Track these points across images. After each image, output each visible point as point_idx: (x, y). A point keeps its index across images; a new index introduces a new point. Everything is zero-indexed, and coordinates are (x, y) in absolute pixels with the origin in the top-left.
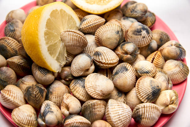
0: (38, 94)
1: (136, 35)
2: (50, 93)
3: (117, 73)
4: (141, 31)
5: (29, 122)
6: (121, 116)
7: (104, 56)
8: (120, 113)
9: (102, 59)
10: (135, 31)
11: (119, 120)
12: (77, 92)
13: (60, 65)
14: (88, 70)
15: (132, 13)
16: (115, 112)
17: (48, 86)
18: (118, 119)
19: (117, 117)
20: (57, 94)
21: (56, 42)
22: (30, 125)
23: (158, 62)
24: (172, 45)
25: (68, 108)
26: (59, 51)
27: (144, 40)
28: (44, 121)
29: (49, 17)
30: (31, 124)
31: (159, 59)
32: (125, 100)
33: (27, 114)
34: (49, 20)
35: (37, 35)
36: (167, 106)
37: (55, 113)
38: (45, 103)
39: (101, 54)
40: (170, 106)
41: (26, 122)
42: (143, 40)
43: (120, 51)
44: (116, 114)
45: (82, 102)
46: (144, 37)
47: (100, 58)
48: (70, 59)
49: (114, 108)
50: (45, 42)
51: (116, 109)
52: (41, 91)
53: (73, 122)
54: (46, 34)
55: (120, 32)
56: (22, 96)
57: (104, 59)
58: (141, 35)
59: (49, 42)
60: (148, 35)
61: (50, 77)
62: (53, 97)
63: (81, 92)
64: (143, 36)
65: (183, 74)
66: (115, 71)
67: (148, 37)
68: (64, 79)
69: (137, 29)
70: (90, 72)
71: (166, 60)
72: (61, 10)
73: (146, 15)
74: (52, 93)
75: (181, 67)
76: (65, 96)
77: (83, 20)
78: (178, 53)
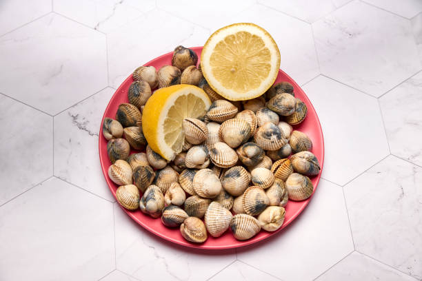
0: (145, 178)
1: (265, 138)
3: (228, 176)
4: (271, 135)
5: (130, 202)
6: (217, 221)
7: (220, 156)
8: (217, 219)
9: (217, 160)
10: (265, 133)
11: (214, 225)
12: (185, 184)
13: (175, 154)
14: (201, 165)
17: (158, 170)
19: (213, 221)
20: (165, 181)
21: (175, 129)
22: (131, 205)
24: (303, 158)
25: (171, 197)
26: (176, 139)
27: (272, 145)
28: (145, 205)
29: (173, 104)
31: (284, 169)
32: (231, 204)
33: (130, 195)
34: (173, 107)
35: (157, 124)
36: (268, 223)
37: (157, 200)
38: (150, 188)
39: (217, 154)
40: (271, 225)
43: (241, 152)
45: (188, 195)
48: (187, 147)
49: (213, 212)
50: (163, 130)
52: (149, 175)
53: (171, 214)
54: (166, 122)
55: (245, 132)
56: (131, 175)
58: (270, 139)
59: (167, 130)
60: (279, 141)
61: (161, 163)
62: (161, 183)
63: (189, 185)
64: (272, 141)
65: (304, 192)
66: (227, 173)
67: (278, 143)
68: (177, 166)
69: (268, 132)
70: (203, 166)
71: (295, 171)
72: (190, 94)
73: (291, 111)
74: (160, 178)
75: (304, 186)
76: (172, 185)
77: (213, 106)
78: (308, 168)
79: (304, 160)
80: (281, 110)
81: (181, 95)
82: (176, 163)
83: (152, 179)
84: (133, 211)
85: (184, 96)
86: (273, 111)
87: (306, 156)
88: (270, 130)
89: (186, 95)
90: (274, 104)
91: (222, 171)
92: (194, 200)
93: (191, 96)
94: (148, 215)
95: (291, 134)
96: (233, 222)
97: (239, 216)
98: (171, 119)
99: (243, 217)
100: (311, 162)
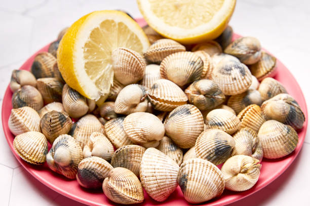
1: (223, 73)
2: (77, 128)
5: (32, 151)
7: (161, 90)
8: (156, 167)
9: (157, 93)
10: (223, 68)
11: (153, 176)
12: (112, 133)
13: (100, 93)
14: (135, 106)
15: (233, 49)
16: (150, 163)
17: (76, 118)
18: (151, 174)
19: (151, 171)
20: (85, 130)
22: (33, 155)
23: (251, 119)
24: (280, 99)
27: (234, 84)
28: (53, 155)
30: (35, 156)
31: (253, 116)
32: (179, 158)
33: (33, 141)
34: (97, 29)
35: (74, 43)
36: (236, 174)
37: (70, 148)
39: (157, 87)
41: (29, 151)
42: (232, 82)
43: (191, 90)
44: (151, 167)
46: (235, 79)
50: (83, 55)
52: (62, 119)
54: (87, 45)
55: (196, 64)
58: (230, 74)
59: (89, 56)
60: (243, 77)
63: (118, 133)
64: (234, 77)
65: (285, 143)
66: (172, 113)
67: (243, 80)
69: (227, 66)
70: (138, 108)
72: (122, 23)
75: (285, 133)
79: (281, 101)
83: (67, 126)
85: (113, 21)
87: (283, 97)
88: (230, 63)
89: (116, 21)
93: (123, 26)
96: (182, 171)
97: (191, 161)
98: (95, 44)
99: (196, 163)
100: (290, 104)
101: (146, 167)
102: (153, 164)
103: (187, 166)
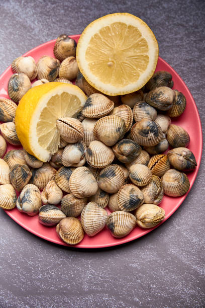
0: (20, 178)
1: (142, 135)
3: (104, 176)
4: (148, 133)
5: (5, 203)
6: (94, 223)
7: (94, 158)
8: (94, 221)
10: (142, 131)
12: (61, 183)
13: (50, 154)
14: (76, 164)
15: (152, 101)
16: (89, 218)
17: (34, 170)
18: (90, 225)
20: (41, 180)
21: (49, 131)
24: (181, 155)
26: (51, 140)
28: (21, 206)
29: (46, 106)
30: (8, 206)
31: (160, 166)
32: (106, 202)
34: (45, 109)
35: (29, 128)
37: (33, 202)
38: (26, 189)
39: (92, 155)
41: (3, 203)
42: (148, 141)
44: (90, 221)
45: (65, 193)
46: (150, 139)
47: (90, 158)
49: (90, 214)
50: (36, 133)
51: (92, 216)
52: (25, 176)
53: (46, 217)
54: (38, 125)
57: (93, 161)
58: (147, 137)
59: (40, 133)
61: (35, 164)
62: (38, 181)
63: (65, 184)
65: (180, 189)
66: (102, 172)
67: (156, 139)
68: (55, 163)
69: (145, 130)
70: (79, 165)
71: (172, 167)
72: (64, 93)
73: (169, 107)
74: (37, 177)
75: (181, 183)
76: (49, 184)
77: (88, 104)
78: (185, 166)
79: (181, 158)
80: (159, 105)
81: (54, 95)
82: (54, 160)
83: (28, 179)
84: (10, 210)
85: (57, 95)
86: (151, 106)
87: (184, 153)
88: (147, 128)
89: (59, 94)
90: (151, 99)
91: (97, 172)
92: (70, 200)
93: (65, 94)
94: (25, 214)
95: (169, 127)
96: (110, 220)
97: (116, 214)
98: (45, 121)
99: (120, 215)
100: (188, 160)
101: (87, 221)
102: (91, 218)
103: (113, 217)
